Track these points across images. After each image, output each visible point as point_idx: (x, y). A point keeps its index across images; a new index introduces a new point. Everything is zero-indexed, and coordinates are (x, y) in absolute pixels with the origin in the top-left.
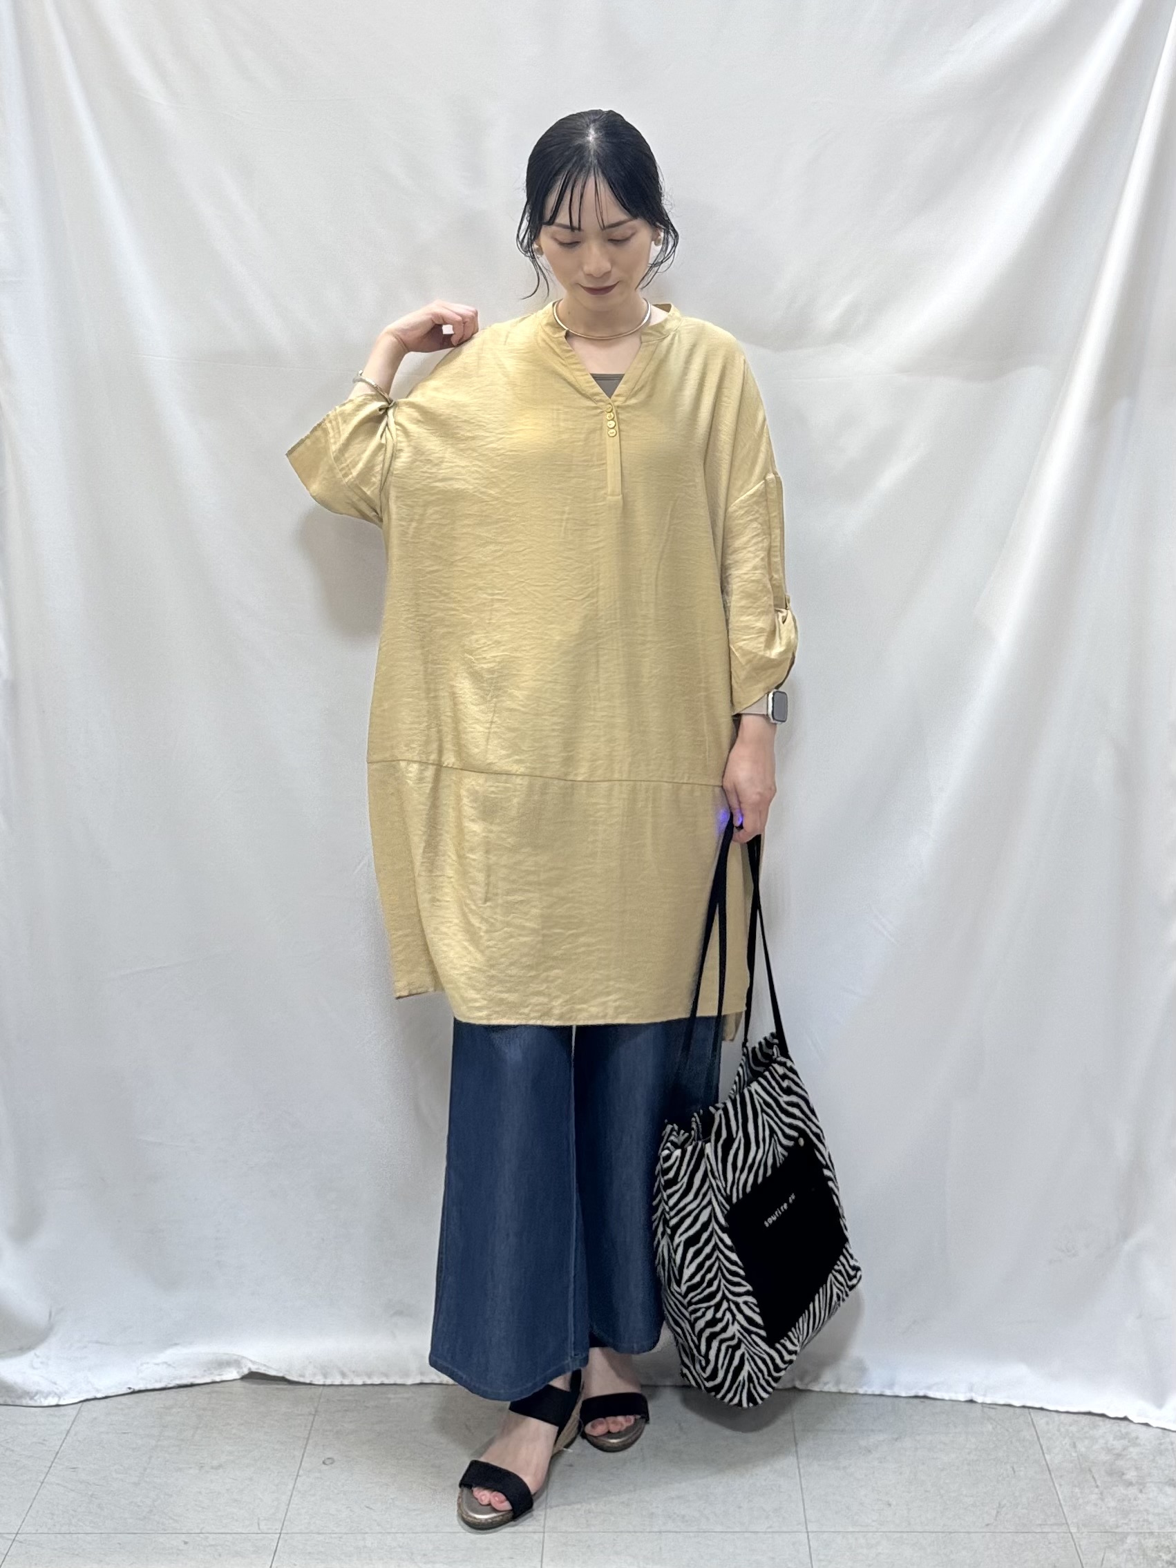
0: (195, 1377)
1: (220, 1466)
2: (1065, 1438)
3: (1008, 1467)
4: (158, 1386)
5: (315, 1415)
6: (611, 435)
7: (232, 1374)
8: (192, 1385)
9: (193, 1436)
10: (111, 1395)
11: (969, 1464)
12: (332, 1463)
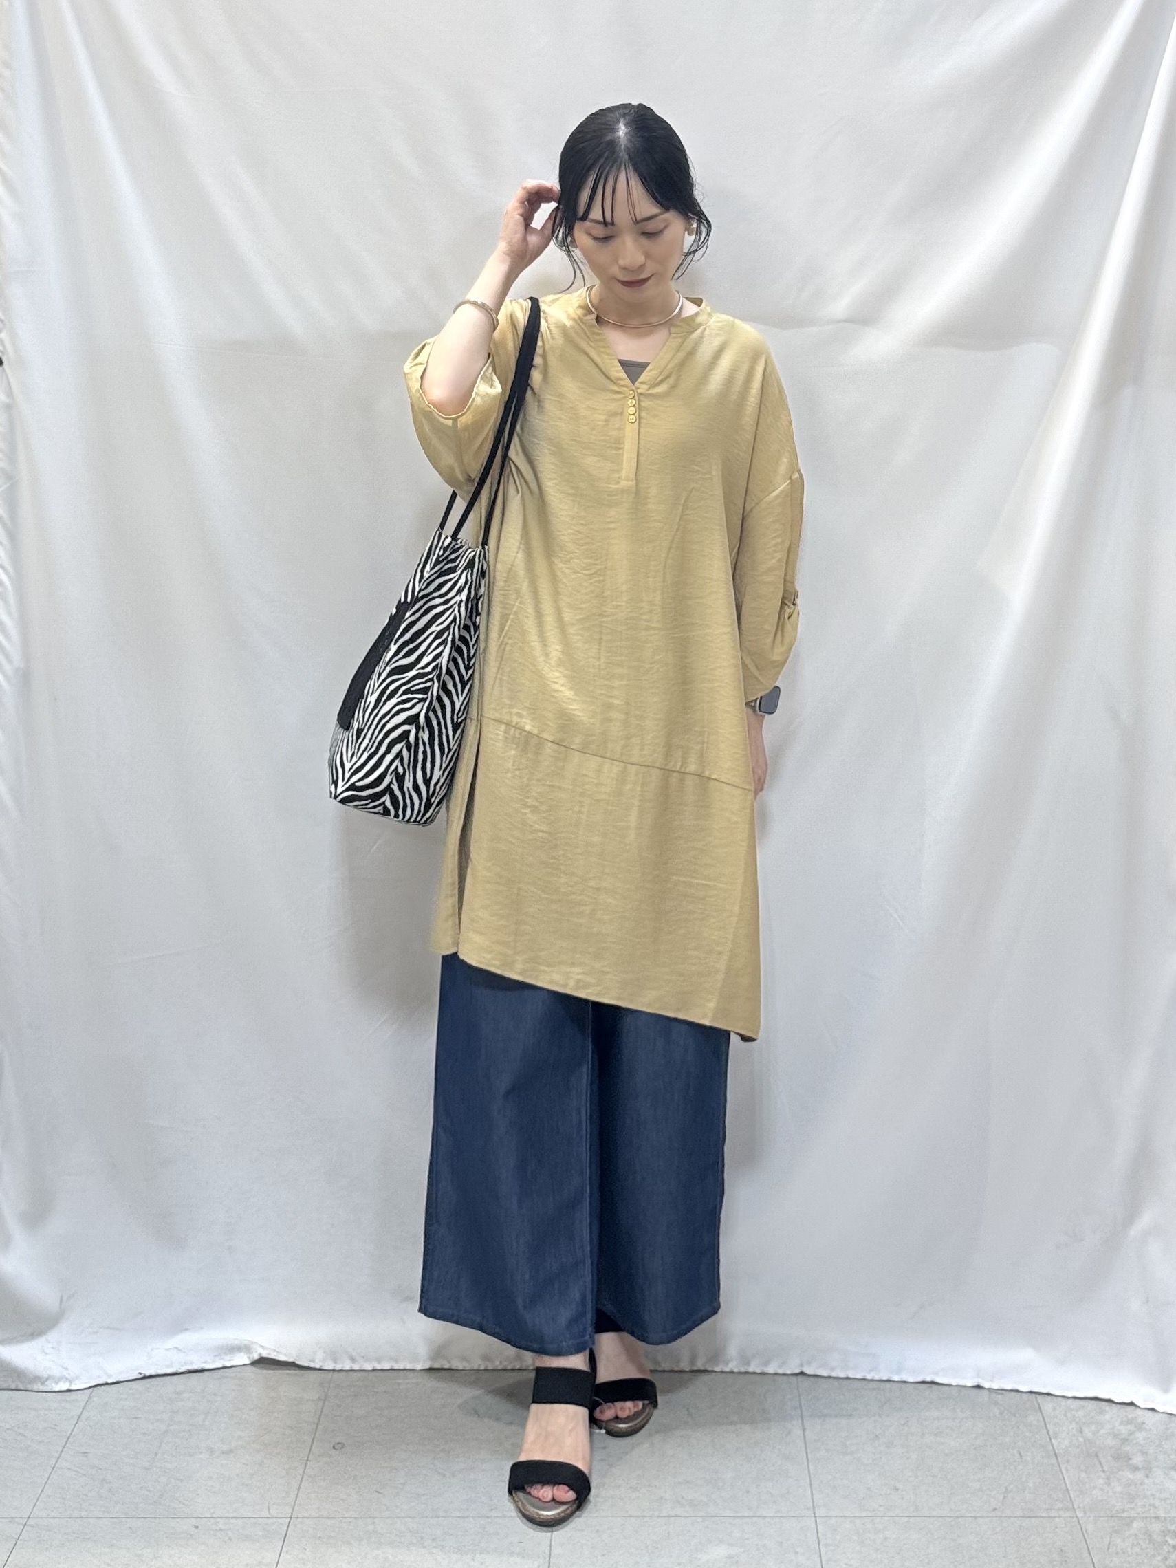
0: (205, 1362)
1: (231, 1451)
2: (1071, 1423)
3: (1015, 1452)
4: (169, 1371)
5: (325, 1400)
6: (631, 421)
7: (242, 1359)
8: (203, 1371)
9: (204, 1421)
10: (122, 1380)
11: (975, 1449)
12: (342, 1447)
